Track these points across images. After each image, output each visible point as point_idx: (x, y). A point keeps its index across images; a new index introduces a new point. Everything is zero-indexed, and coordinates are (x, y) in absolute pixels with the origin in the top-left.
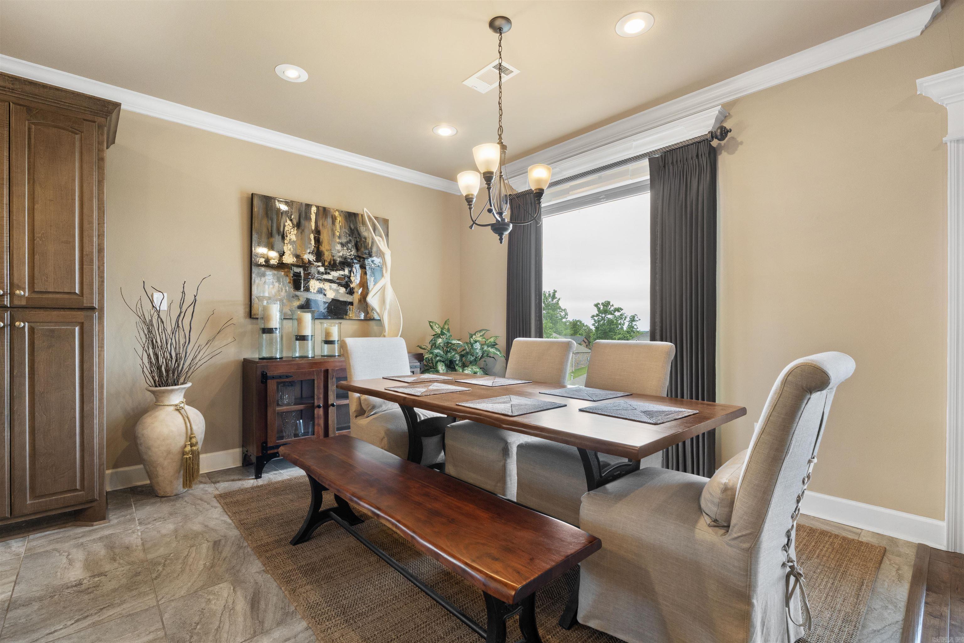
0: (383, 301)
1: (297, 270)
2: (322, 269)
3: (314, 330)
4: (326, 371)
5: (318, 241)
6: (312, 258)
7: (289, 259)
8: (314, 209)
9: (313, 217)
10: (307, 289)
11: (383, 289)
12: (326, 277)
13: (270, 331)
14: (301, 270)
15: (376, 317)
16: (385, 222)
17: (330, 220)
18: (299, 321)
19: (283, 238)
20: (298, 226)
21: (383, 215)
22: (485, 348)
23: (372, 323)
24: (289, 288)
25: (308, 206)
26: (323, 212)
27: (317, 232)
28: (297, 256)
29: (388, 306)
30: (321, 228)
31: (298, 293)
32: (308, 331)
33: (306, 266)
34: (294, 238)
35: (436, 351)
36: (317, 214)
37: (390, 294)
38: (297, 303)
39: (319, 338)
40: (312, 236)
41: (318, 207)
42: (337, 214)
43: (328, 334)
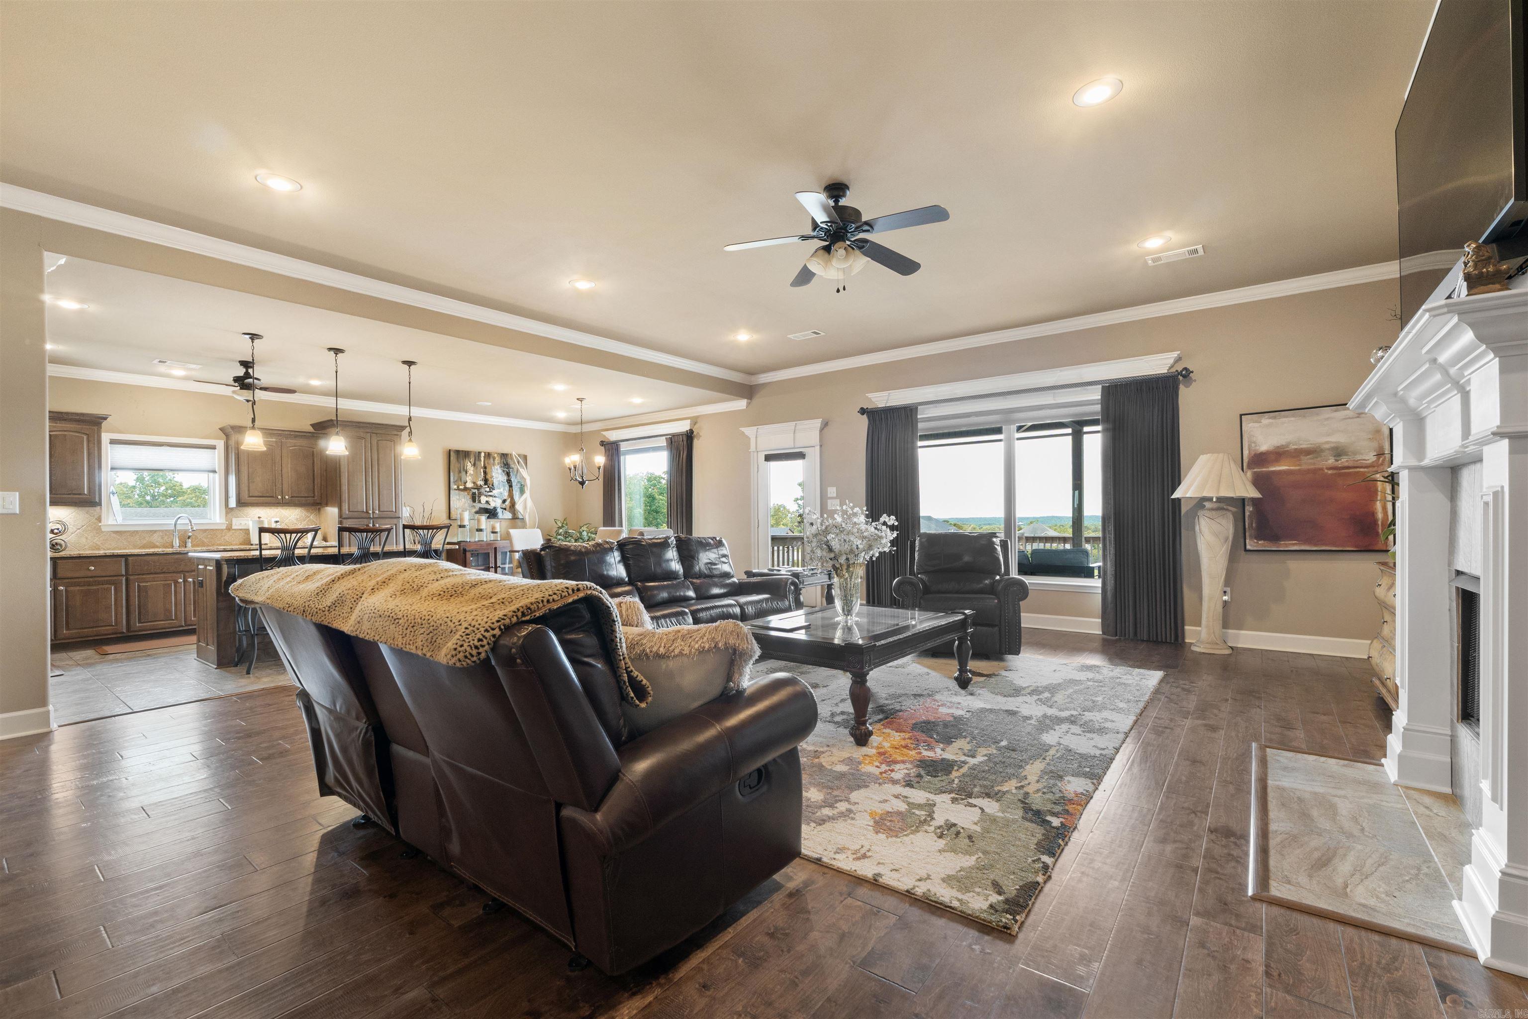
0: (525, 508)
1: (474, 491)
2: (488, 489)
3: (486, 525)
4: (496, 549)
5: (485, 473)
6: (482, 483)
7: (469, 485)
8: (483, 454)
9: (482, 459)
10: (480, 502)
11: (525, 500)
12: (490, 494)
13: (464, 526)
14: (476, 491)
15: (520, 517)
16: (525, 458)
17: (492, 460)
18: (479, 521)
19: (466, 473)
20: (474, 465)
21: (523, 452)
22: (589, 534)
23: (517, 520)
24: (470, 501)
25: (480, 453)
26: (488, 455)
27: (485, 468)
28: (474, 483)
29: (528, 511)
30: (487, 465)
31: (474, 504)
32: (483, 527)
33: (479, 488)
34: (472, 472)
35: (559, 537)
36: (484, 457)
37: (530, 503)
38: (474, 510)
39: (489, 530)
40: (482, 470)
41: (485, 453)
42: (496, 455)
43: (493, 528)
